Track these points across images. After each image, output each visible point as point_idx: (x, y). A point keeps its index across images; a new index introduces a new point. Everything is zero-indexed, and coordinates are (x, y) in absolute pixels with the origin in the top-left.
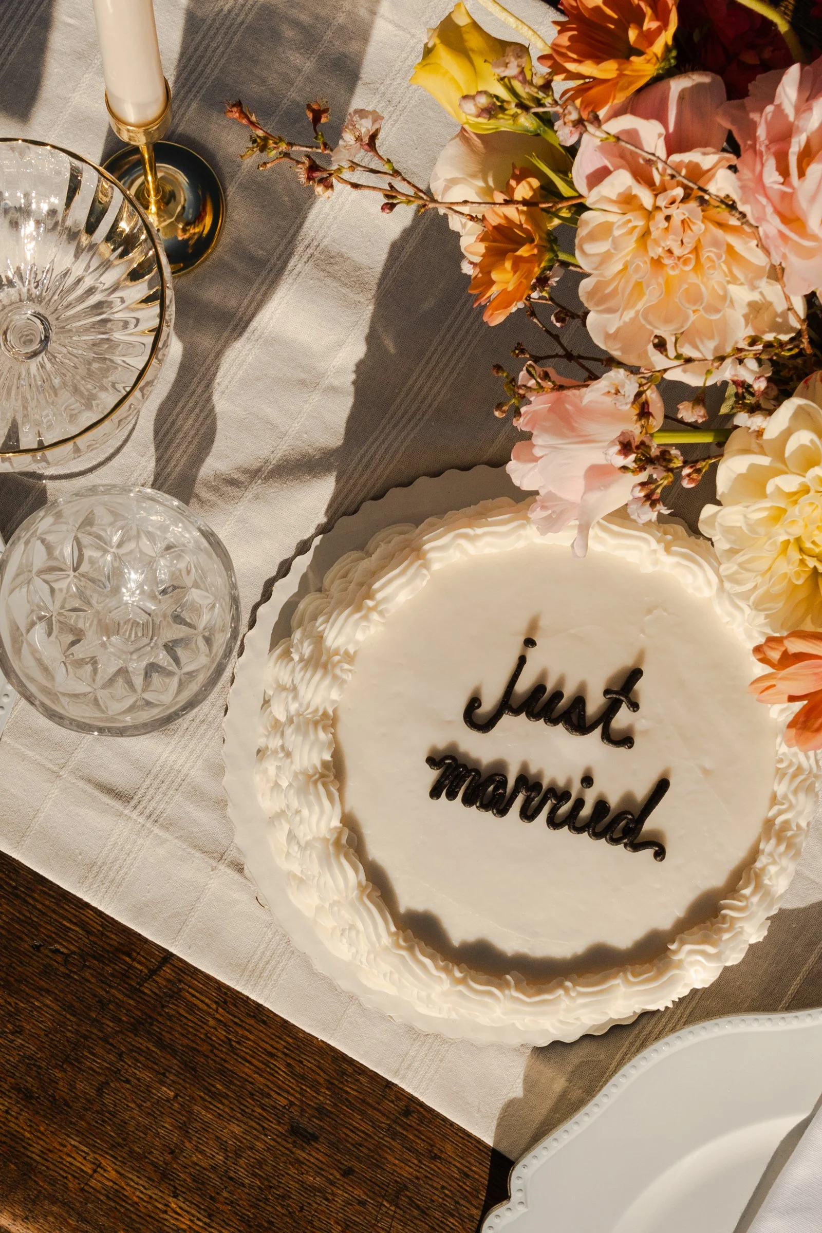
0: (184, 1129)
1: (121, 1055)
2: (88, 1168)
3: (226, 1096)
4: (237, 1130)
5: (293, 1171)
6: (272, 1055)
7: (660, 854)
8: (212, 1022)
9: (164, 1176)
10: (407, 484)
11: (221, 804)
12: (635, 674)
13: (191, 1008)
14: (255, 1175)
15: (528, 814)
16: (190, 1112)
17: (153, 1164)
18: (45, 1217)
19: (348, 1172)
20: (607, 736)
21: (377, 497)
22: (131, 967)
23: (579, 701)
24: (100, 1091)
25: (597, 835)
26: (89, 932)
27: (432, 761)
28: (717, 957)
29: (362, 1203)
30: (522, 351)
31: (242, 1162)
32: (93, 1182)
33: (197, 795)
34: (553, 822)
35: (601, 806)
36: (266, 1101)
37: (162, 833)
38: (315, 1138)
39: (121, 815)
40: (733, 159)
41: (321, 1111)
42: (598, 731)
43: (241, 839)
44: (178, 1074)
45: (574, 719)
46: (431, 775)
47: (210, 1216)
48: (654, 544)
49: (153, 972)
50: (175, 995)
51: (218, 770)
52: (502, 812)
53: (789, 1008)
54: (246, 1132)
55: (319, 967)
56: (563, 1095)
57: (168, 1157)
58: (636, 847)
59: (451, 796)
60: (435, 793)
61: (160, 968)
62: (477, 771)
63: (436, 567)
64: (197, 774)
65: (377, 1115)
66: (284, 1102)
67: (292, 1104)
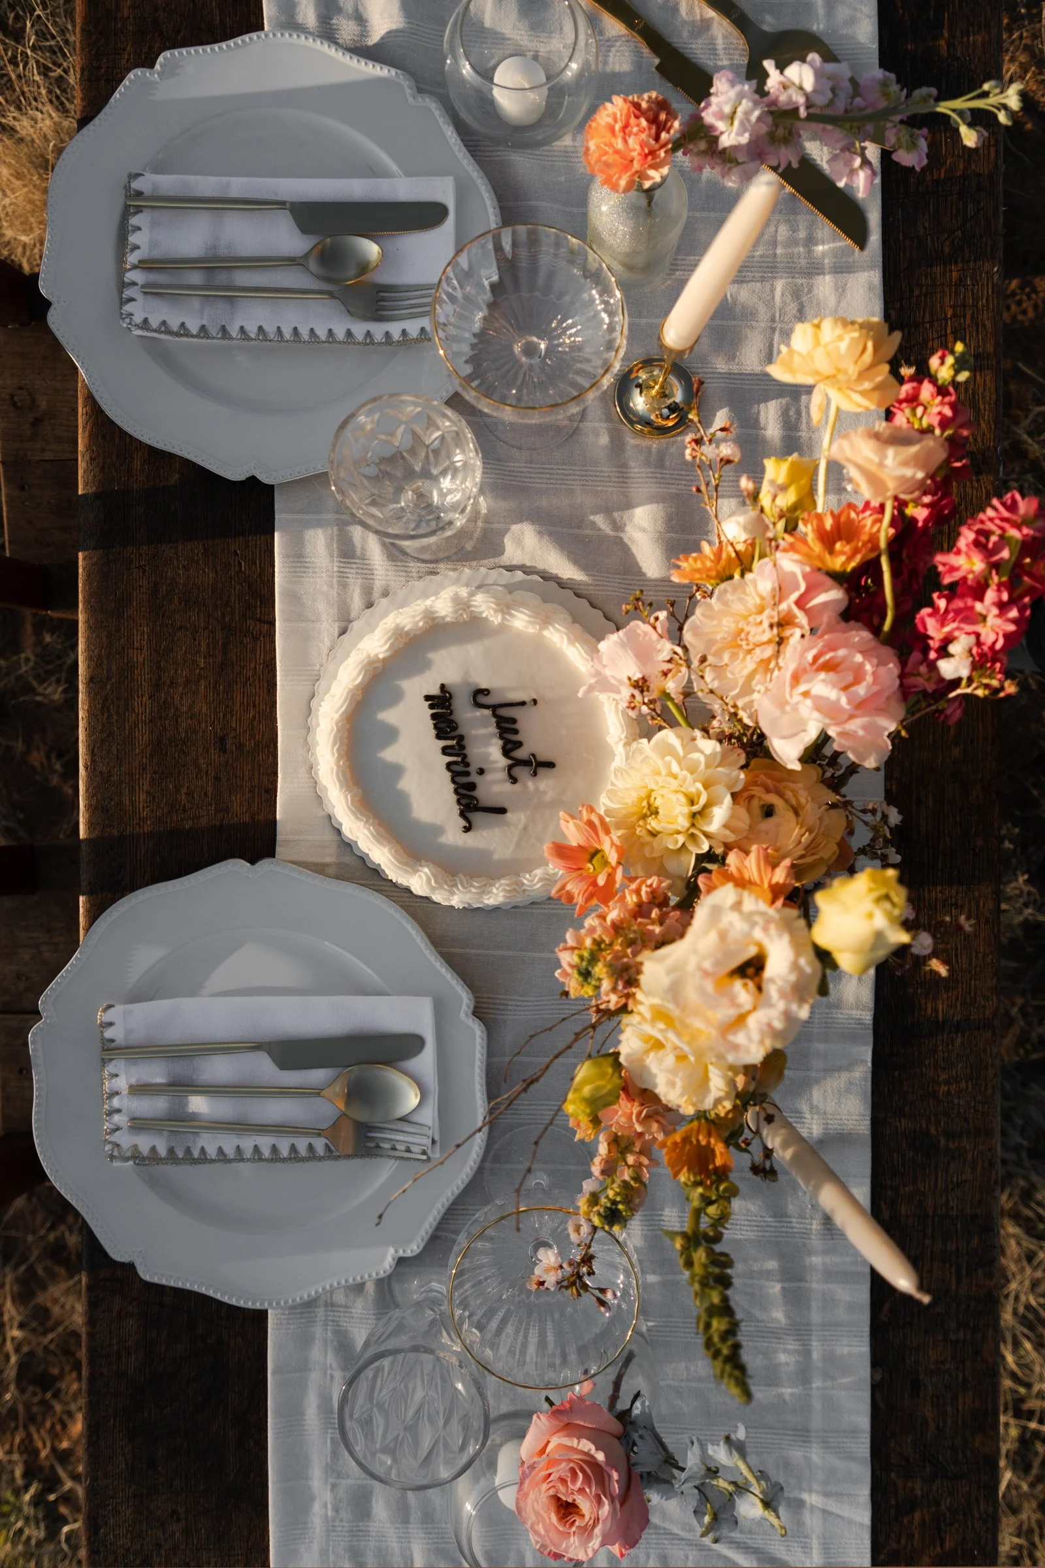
0: (188, 682)
1: (206, 628)
2: (136, 645)
3: (218, 695)
4: (204, 710)
5: (200, 750)
6: (254, 706)
7: (467, 829)
8: (252, 665)
9: (157, 686)
10: (593, 606)
11: (370, 605)
12: (550, 765)
13: (253, 650)
14: (186, 732)
15: (445, 751)
16: (198, 681)
17: (160, 678)
18: (98, 636)
19: (217, 779)
20: (510, 768)
21: (577, 595)
22: (256, 606)
23: (519, 744)
24: (181, 628)
25: (456, 792)
26: (260, 575)
27: (443, 687)
28: (433, 889)
29: (206, 794)
30: (672, 605)
31: (189, 721)
32: (130, 651)
33: (367, 591)
34: (449, 766)
35: (472, 786)
36: (229, 716)
37: (335, 585)
38: (225, 752)
39: (332, 556)
40: (807, 633)
41: (240, 747)
42: (510, 762)
43: (356, 625)
44: (214, 663)
45: (509, 746)
46: (435, 691)
47: (150, 721)
48: (623, 736)
49: (260, 621)
50: (256, 639)
51: (385, 594)
52: (438, 737)
53: (441, 953)
54: (206, 715)
55: (314, 703)
56: (327, 865)
57: (168, 682)
58: (462, 814)
59: (431, 707)
60: (427, 698)
61: (265, 623)
62: (451, 713)
63: (546, 633)
64: (378, 585)
65: (256, 776)
66: (233, 725)
67: (235, 730)
